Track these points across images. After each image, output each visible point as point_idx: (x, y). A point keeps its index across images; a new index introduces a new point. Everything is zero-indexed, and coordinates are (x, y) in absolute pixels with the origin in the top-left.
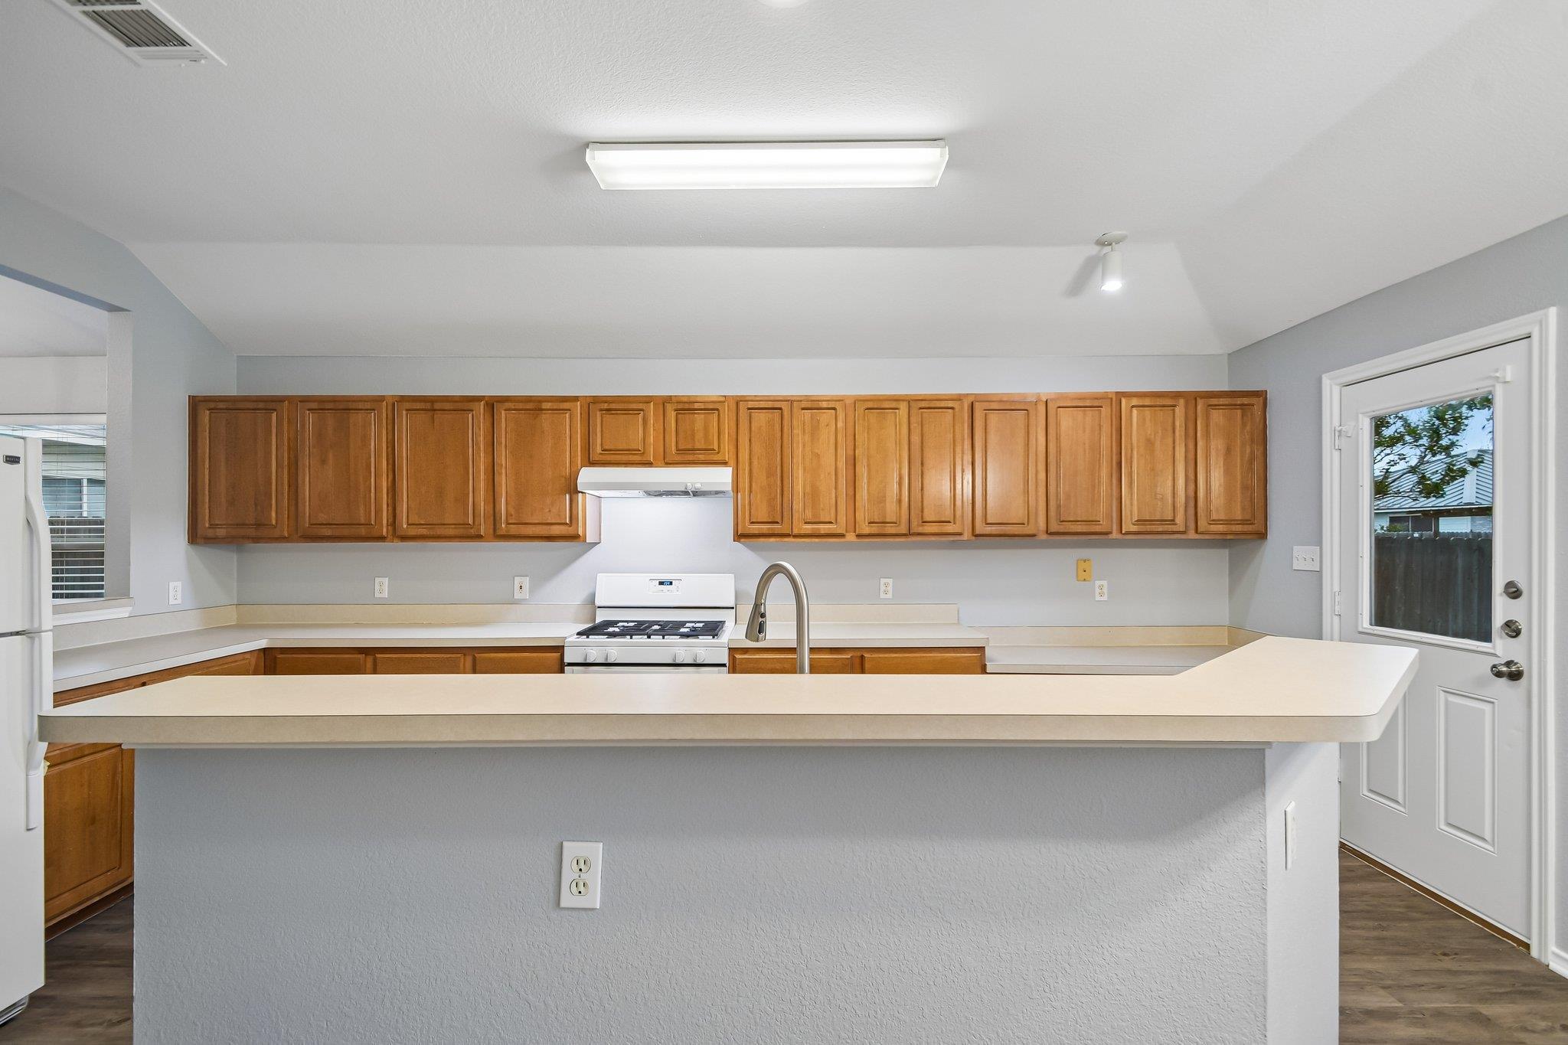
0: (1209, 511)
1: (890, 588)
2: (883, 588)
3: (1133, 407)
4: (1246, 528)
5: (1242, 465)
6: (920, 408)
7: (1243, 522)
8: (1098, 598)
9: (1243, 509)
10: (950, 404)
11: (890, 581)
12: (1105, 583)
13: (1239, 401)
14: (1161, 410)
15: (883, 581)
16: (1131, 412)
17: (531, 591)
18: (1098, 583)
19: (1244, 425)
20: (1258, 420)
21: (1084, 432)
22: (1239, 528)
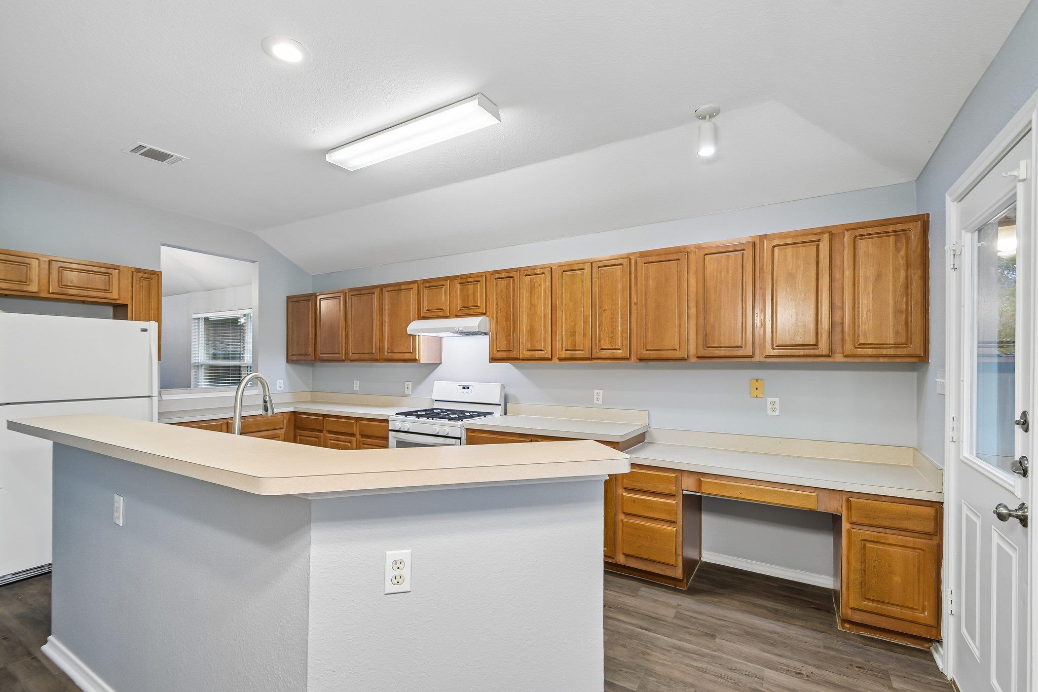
0: (855, 335)
1: (601, 397)
2: (596, 396)
3: (774, 247)
4: (899, 351)
5: (895, 291)
6: (599, 267)
7: (897, 345)
8: (770, 412)
9: (897, 333)
10: (620, 262)
11: (601, 392)
12: (777, 400)
13: (891, 228)
14: (804, 246)
15: (596, 391)
16: (773, 251)
17: (413, 390)
18: (770, 400)
19: (897, 250)
20: (914, 244)
21: (728, 272)
22: (891, 351)
